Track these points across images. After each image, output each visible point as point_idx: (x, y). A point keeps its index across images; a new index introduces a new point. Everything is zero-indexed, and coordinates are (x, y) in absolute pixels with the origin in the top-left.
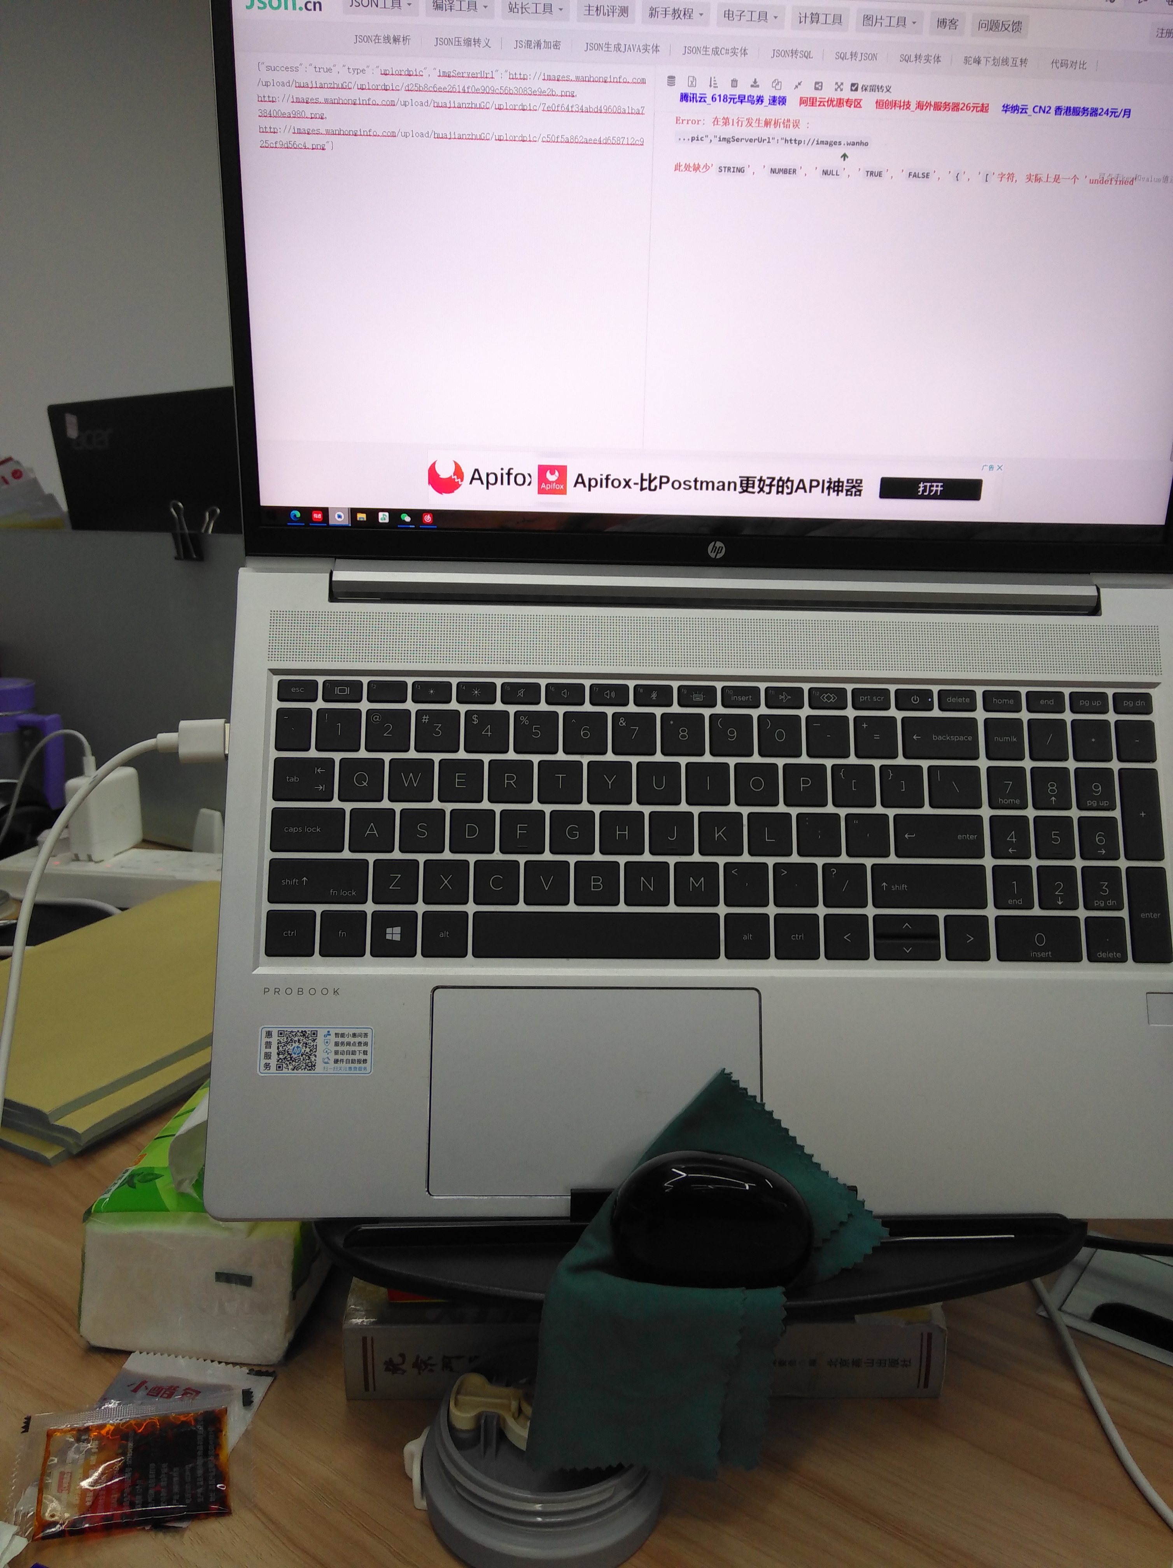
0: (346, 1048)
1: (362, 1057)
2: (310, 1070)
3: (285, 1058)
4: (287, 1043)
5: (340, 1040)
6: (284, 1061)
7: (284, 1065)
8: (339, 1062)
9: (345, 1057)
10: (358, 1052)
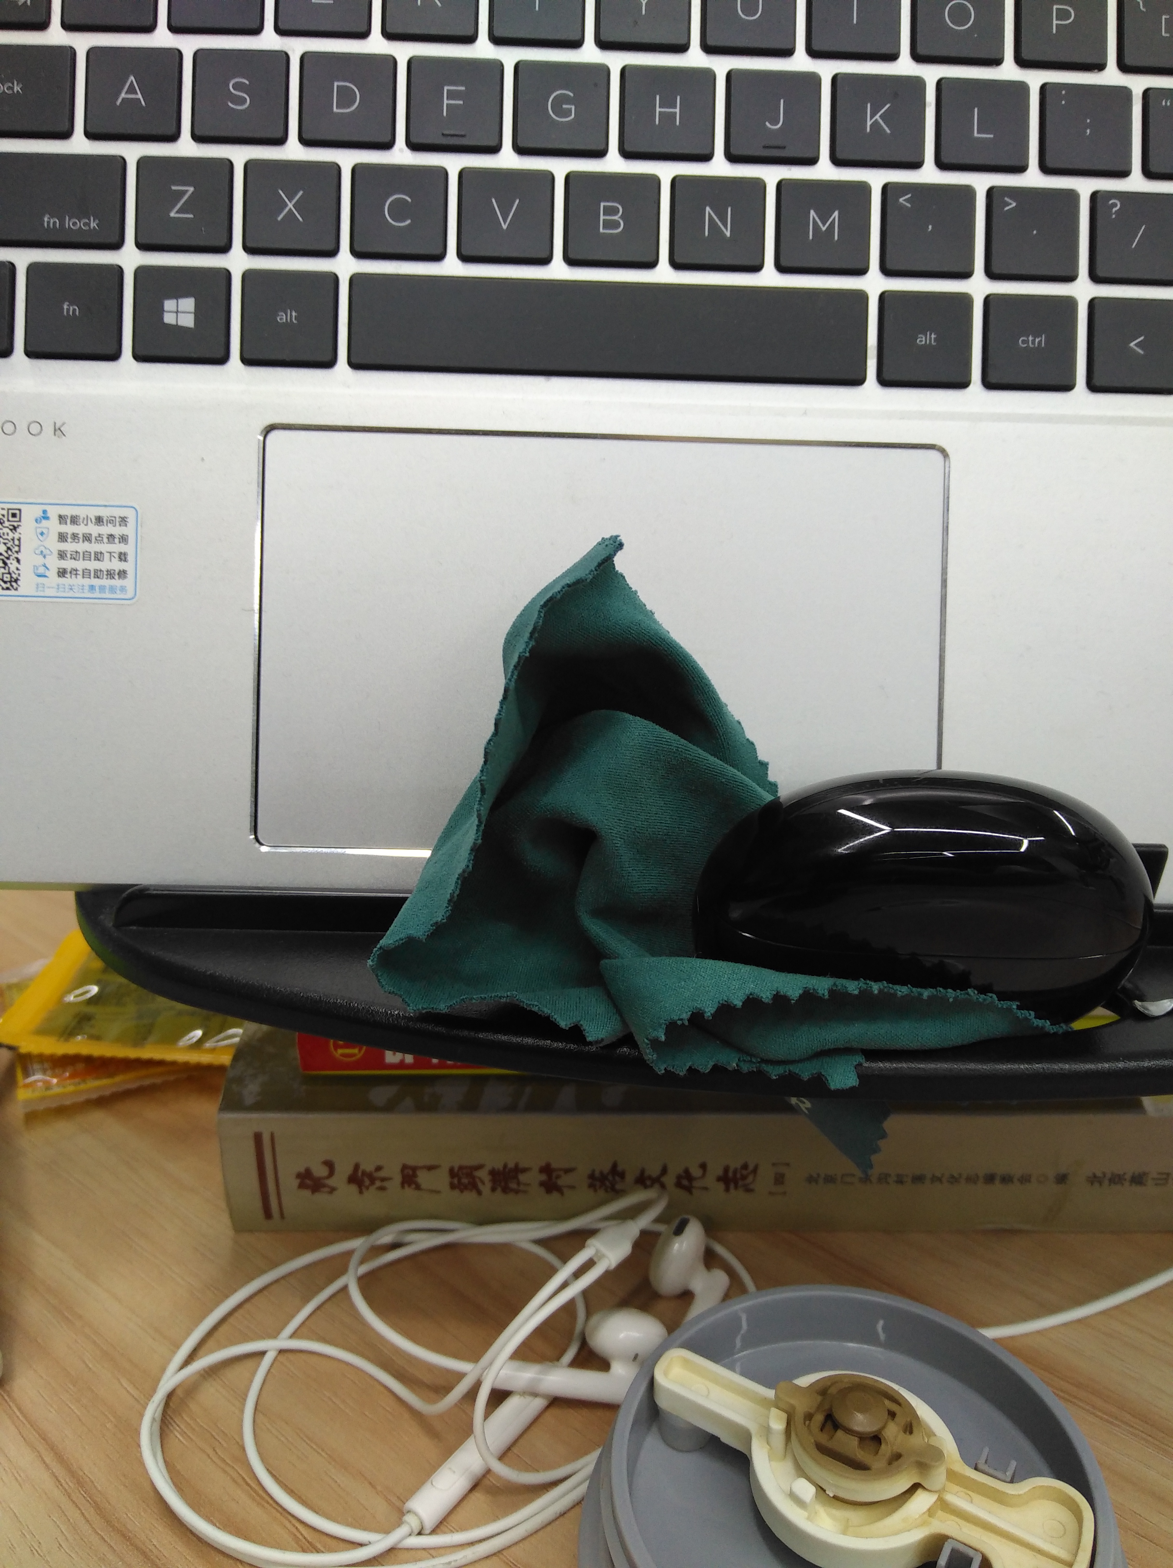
0: (82, 547)
1: (117, 565)
2: (8, 589)
5: (69, 529)
8: (68, 575)
9: (80, 565)
10: (107, 556)
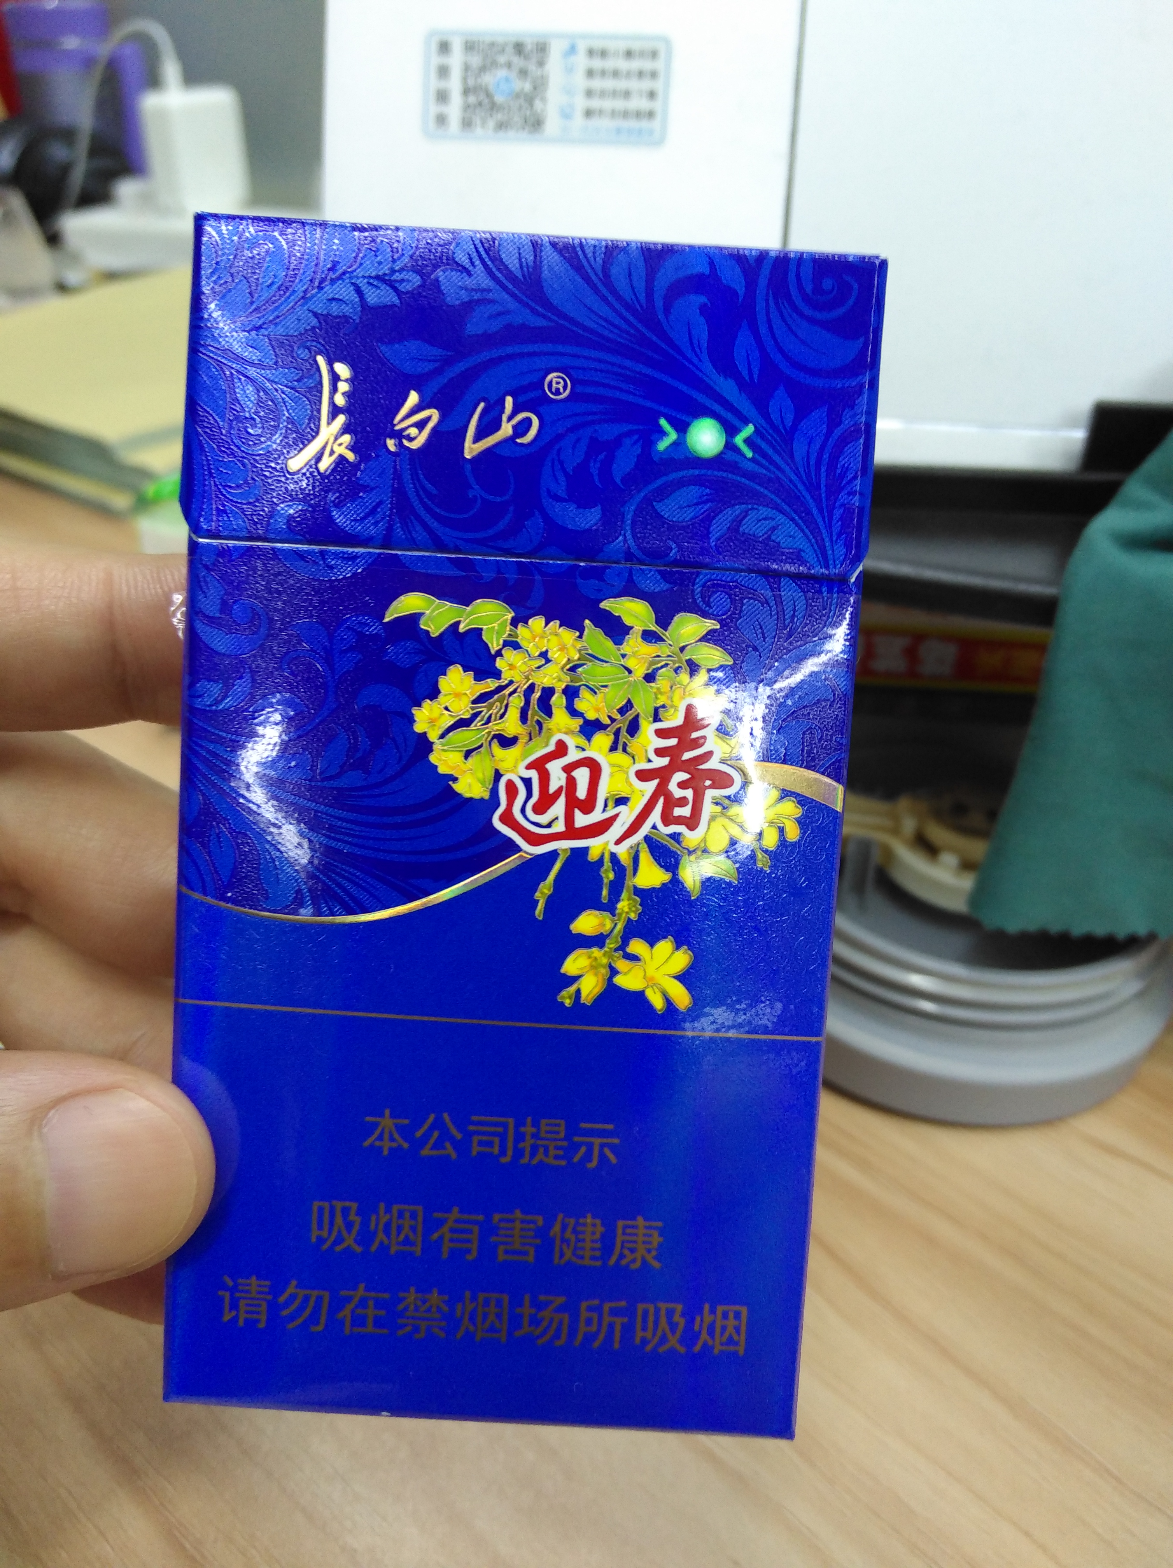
1: (643, 104)
2: (531, 131)
3: (480, 102)
4: (483, 69)
5: (597, 64)
6: (476, 110)
7: (478, 119)
8: (595, 116)
9: (608, 104)
10: (636, 94)
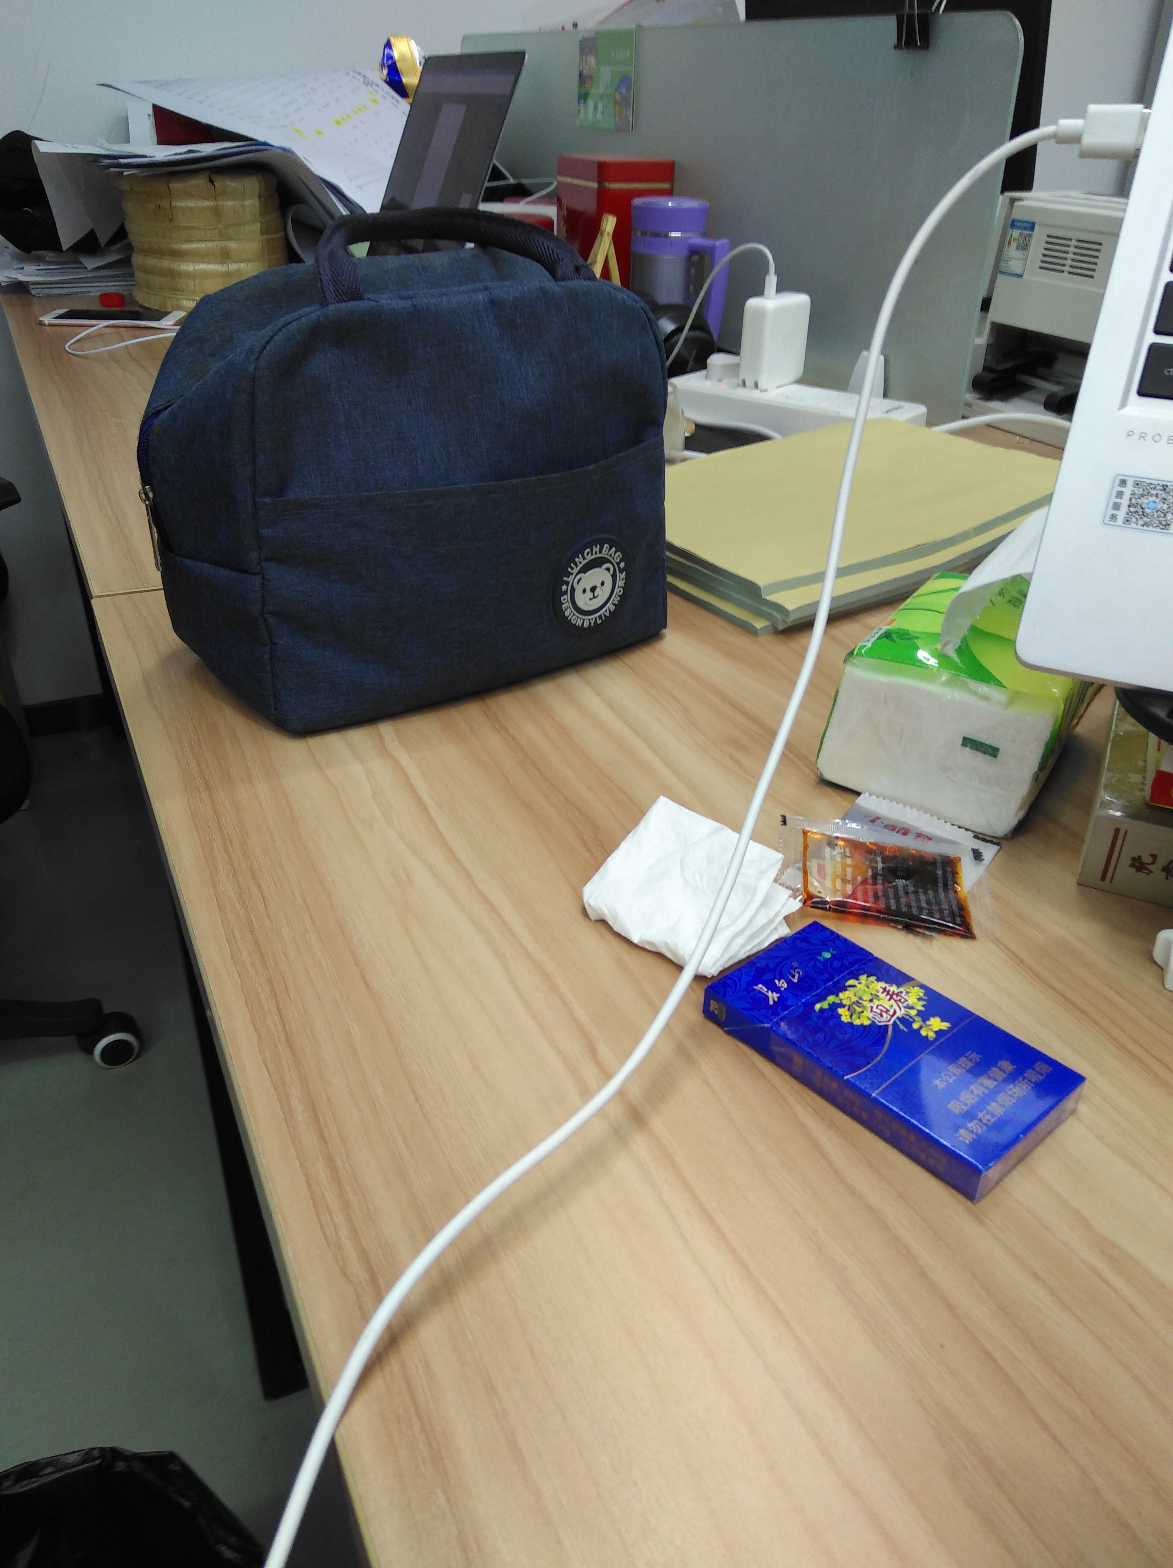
2: (1163, 529)
3: (1137, 512)
4: (1143, 495)
6: (1134, 515)
7: (1134, 520)
